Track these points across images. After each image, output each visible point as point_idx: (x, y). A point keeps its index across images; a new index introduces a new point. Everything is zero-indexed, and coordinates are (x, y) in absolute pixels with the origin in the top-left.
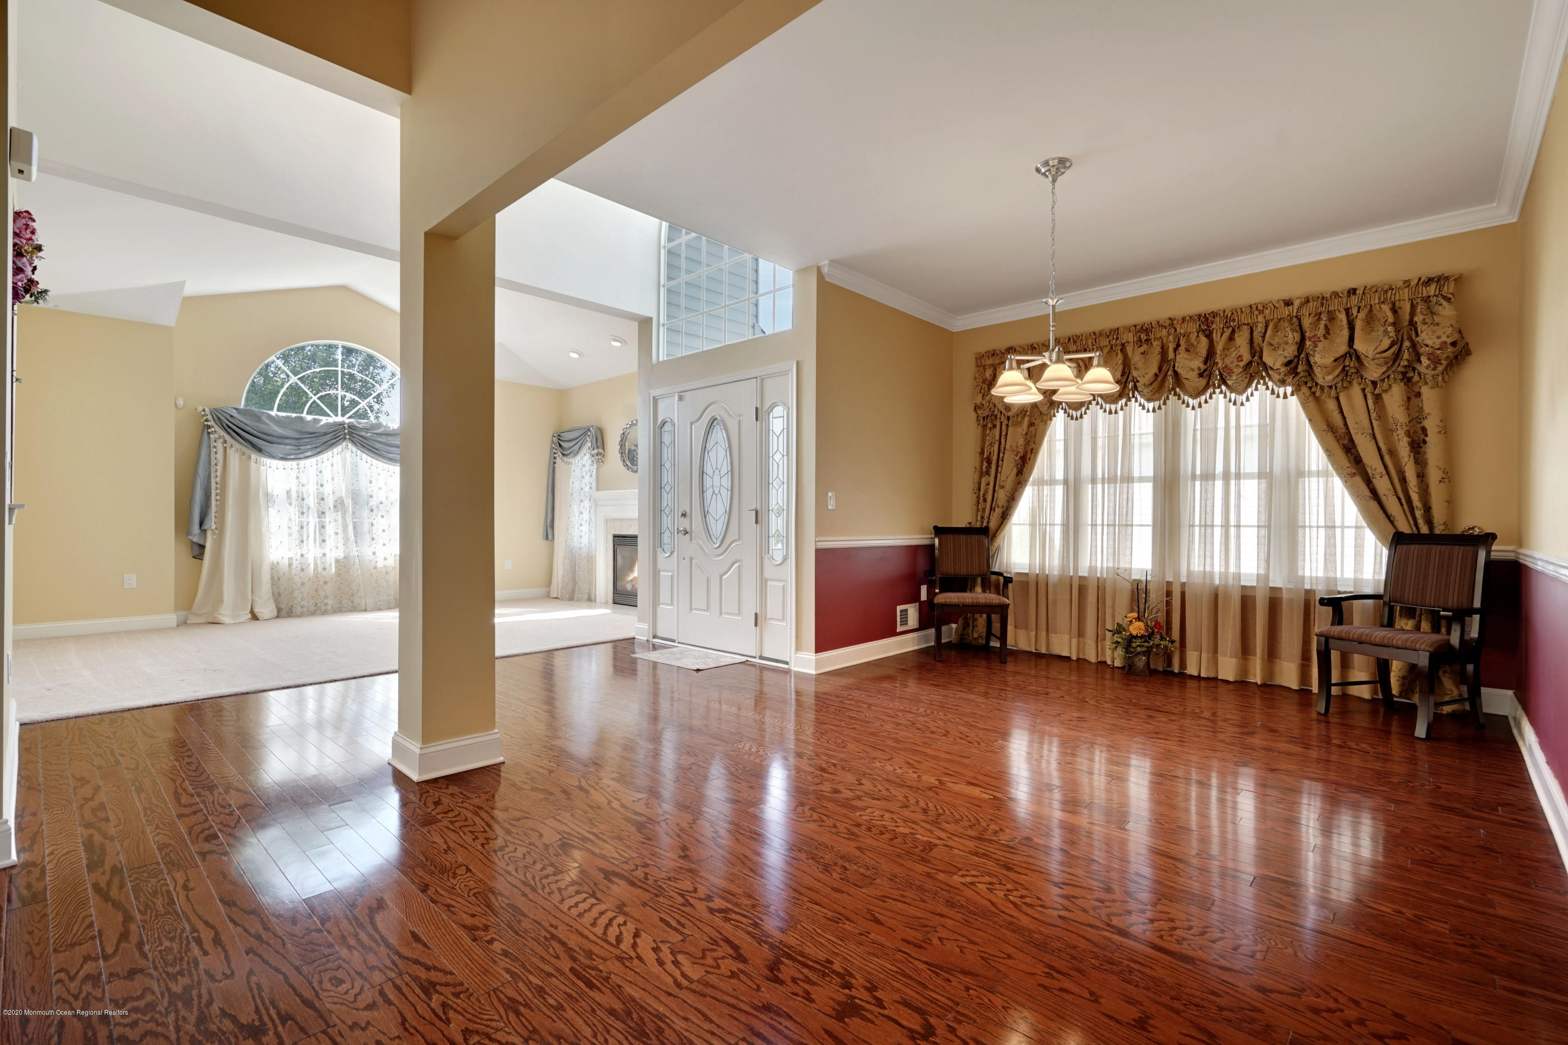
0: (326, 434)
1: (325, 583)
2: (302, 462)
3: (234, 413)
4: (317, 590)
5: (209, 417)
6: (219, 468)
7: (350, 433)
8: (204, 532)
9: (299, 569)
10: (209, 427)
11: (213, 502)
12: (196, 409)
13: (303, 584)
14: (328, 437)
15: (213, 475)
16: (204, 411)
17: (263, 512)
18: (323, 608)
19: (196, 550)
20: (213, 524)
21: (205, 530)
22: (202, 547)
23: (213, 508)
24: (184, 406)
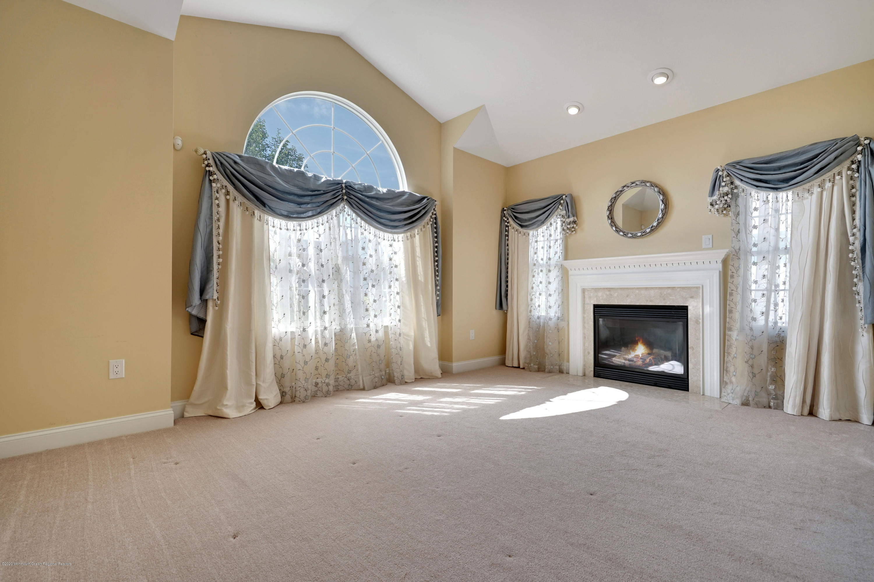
0: (326, 193)
1: (327, 360)
2: (304, 224)
3: (238, 160)
4: (317, 368)
5: (211, 162)
6: (222, 224)
7: (347, 194)
8: (204, 302)
9: (301, 346)
10: (211, 173)
11: (215, 267)
12: (196, 151)
13: (306, 363)
14: (328, 196)
15: (215, 233)
16: (205, 153)
17: (266, 278)
18: (325, 389)
19: (195, 325)
20: (215, 292)
21: (206, 301)
22: (202, 322)
23: (215, 274)
24: (182, 148)
